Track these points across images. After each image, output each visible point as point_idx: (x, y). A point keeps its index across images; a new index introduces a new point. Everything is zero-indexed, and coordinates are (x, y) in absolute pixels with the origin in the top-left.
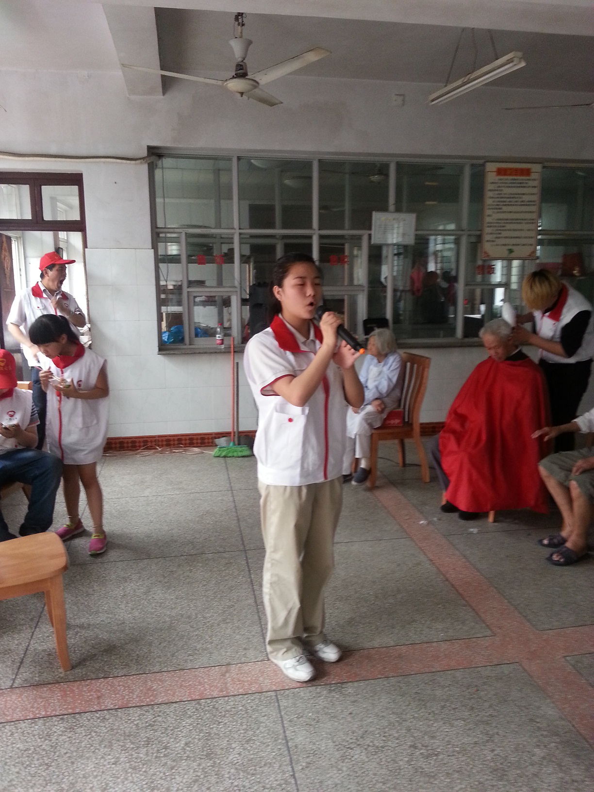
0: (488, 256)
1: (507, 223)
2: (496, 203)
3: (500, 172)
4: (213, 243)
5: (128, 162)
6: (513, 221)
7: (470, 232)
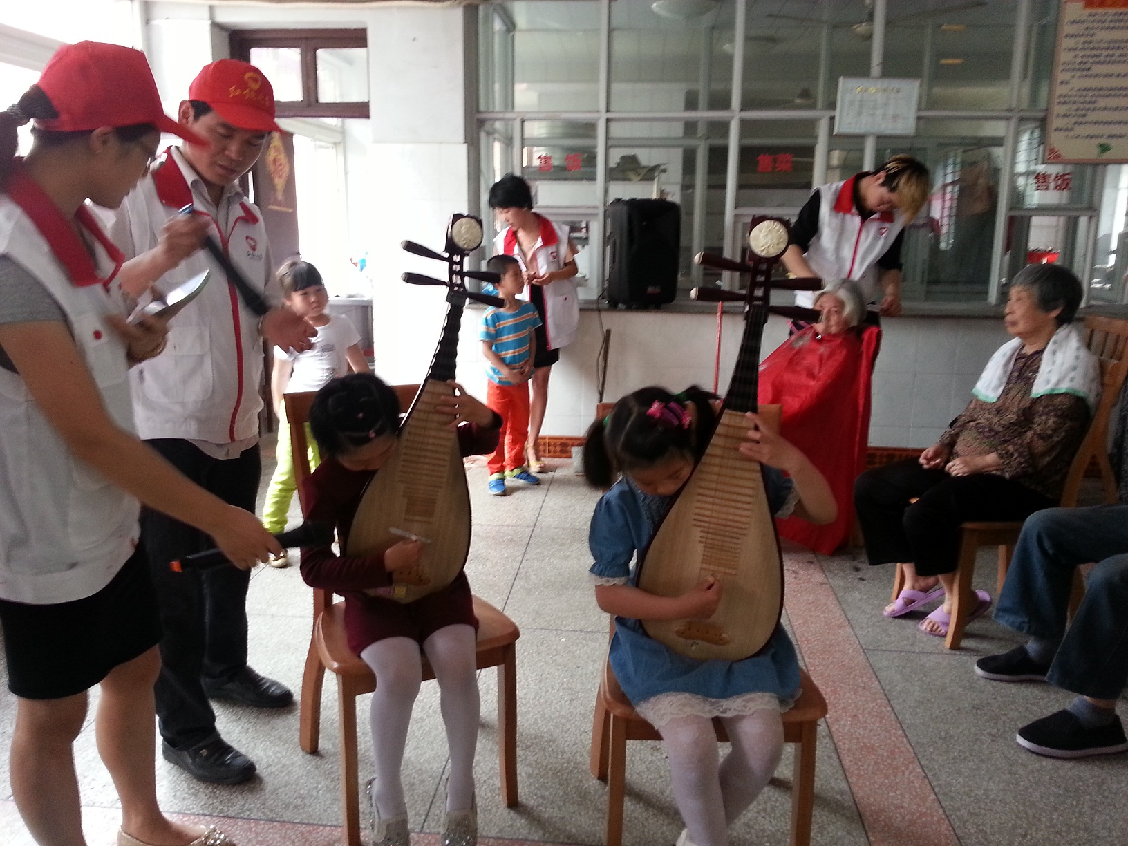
0: (1058, 156)
1: (1099, 96)
2: (1079, 60)
3: (1092, 1)
5: (432, 4)
6: (1113, 93)
7: (1023, 114)
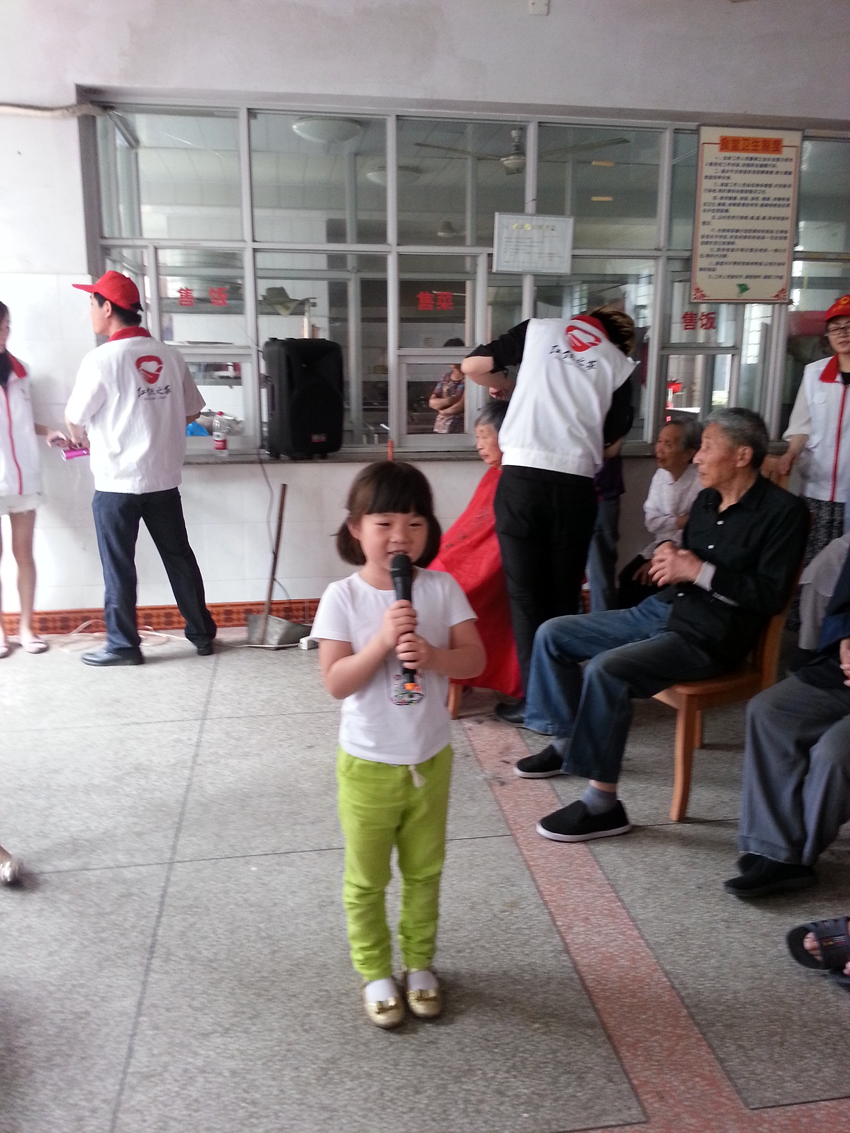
0: (703, 296)
1: (736, 237)
2: (717, 201)
3: (726, 144)
5: (39, 113)
6: (748, 234)
7: (671, 254)
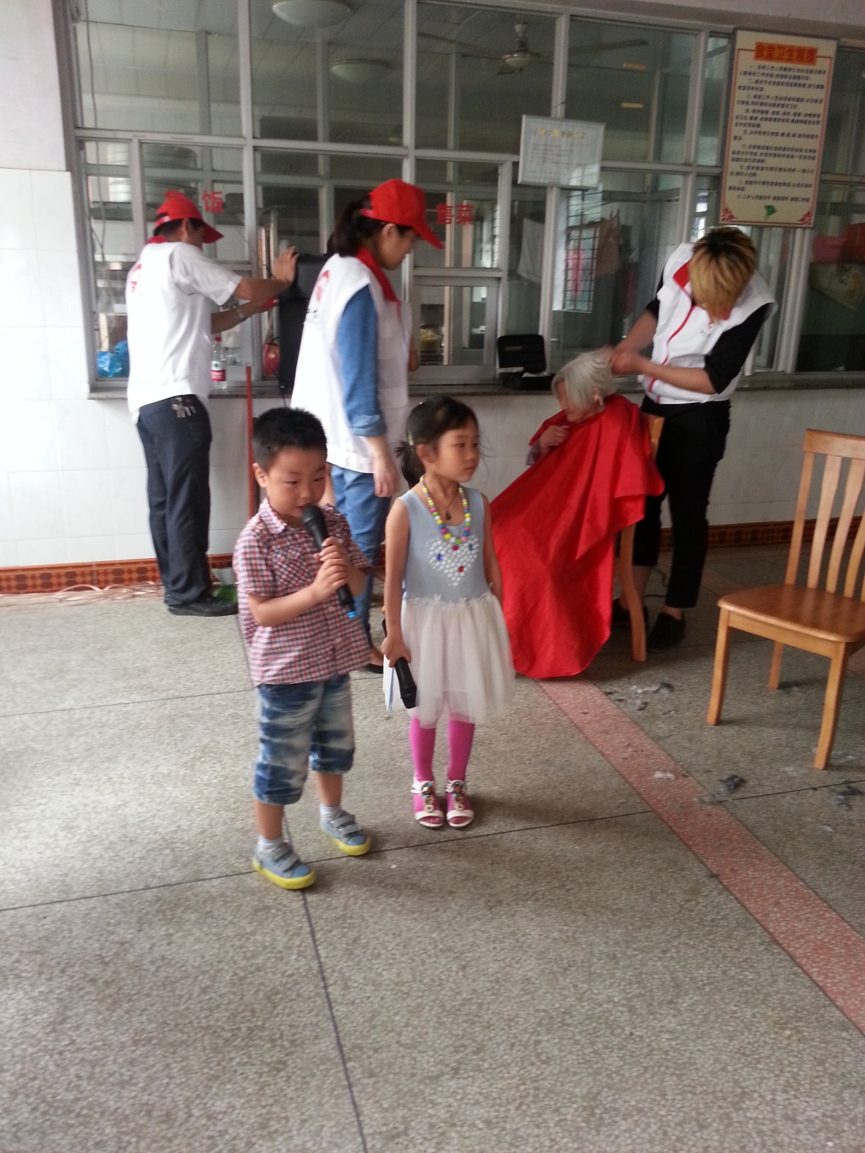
0: (732, 217)
1: (766, 155)
2: (750, 115)
3: (763, 52)
4: (196, 181)
6: (778, 152)
7: (701, 170)
